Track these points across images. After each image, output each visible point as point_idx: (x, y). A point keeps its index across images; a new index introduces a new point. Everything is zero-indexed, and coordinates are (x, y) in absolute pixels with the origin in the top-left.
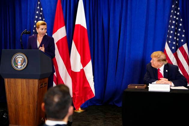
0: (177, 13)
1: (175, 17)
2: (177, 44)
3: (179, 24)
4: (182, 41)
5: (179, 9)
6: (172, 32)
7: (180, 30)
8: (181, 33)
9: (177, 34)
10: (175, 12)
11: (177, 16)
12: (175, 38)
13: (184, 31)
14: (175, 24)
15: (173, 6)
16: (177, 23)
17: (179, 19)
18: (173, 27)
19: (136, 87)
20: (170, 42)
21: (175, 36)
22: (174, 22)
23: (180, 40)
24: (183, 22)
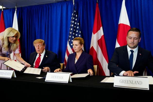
0: (75, 19)
1: (73, 22)
3: (76, 27)
5: (76, 16)
6: (71, 33)
8: (78, 33)
9: (75, 34)
10: (74, 18)
11: (75, 21)
13: (80, 32)
15: (72, 14)
17: (77, 23)
18: (72, 29)
20: (69, 40)
21: (73, 36)
22: (72, 26)
24: (79, 26)
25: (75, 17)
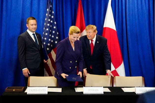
0: (51, 16)
1: (49, 20)
2: (52, 45)
3: (53, 27)
4: (56, 42)
5: (53, 12)
6: (46, 34)
7: (54, 32)
8: (55, 35)
9: (51, 35)
11: (51, 19)
12: (50, 40)
13: (58, 33)
14: (49, 26)
15: (48, 10)
16: (51, 26)
17: (53, 22)
18: (47, 29)
19: (14, 90)
20: (44, 43)
21: (49, 38)
22: (48, 25)
23: (54, 41)
24: (57, 25)
25: (51, 13)
